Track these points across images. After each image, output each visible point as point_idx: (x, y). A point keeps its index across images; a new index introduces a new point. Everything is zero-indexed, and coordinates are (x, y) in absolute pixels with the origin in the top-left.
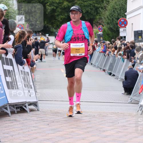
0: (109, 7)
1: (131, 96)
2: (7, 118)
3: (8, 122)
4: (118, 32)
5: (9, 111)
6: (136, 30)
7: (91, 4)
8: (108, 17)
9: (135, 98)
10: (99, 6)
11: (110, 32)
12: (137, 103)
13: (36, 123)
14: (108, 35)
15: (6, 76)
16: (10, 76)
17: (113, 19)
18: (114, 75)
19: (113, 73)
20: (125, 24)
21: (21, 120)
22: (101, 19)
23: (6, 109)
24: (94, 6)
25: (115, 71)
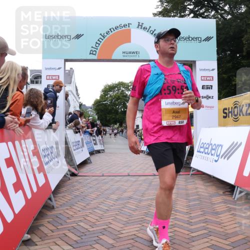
2: (94, 155)
6: (137, 125)
15: (93, 141)
16: (95, 141)
23: (94, 152)
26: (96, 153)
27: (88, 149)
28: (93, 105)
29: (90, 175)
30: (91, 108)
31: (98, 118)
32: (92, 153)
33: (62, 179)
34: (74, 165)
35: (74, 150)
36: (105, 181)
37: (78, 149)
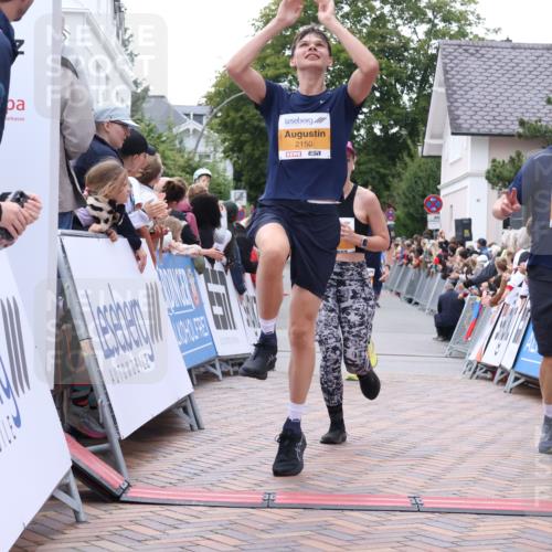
0: (407, 175)
1: (451, 343)
2: (216, 385)
3: (216, 392)
4: (424, 222)
5: (218, 372)
6: (460, 217)
7: (372, 169)
8: (404, 194)
9: (459, 347)
10: (387, 172)
11: (408, 222)
12: (462, 356)
13: (270, 395)
14: (405, 226)
15: (212, 304)
16: (220, 304)
17: (414, 197)
18: (417, 303)
19: (415, 300)
20: (438, 205)
21: (242, 387)
22: (392, 196)
23: (214, 366)
24: (378, 172)
25: (419, 296)
26: (226, 374)
27: (183, 348)
28: (210, 98)
29: (195, 497)
30: (198, 117)
31: (238, 176)
32: (202, 375)
33: (34, 522)
34: (105, 438)
35: (109, 354)
36: (278, 535)
37: (127, 346)
